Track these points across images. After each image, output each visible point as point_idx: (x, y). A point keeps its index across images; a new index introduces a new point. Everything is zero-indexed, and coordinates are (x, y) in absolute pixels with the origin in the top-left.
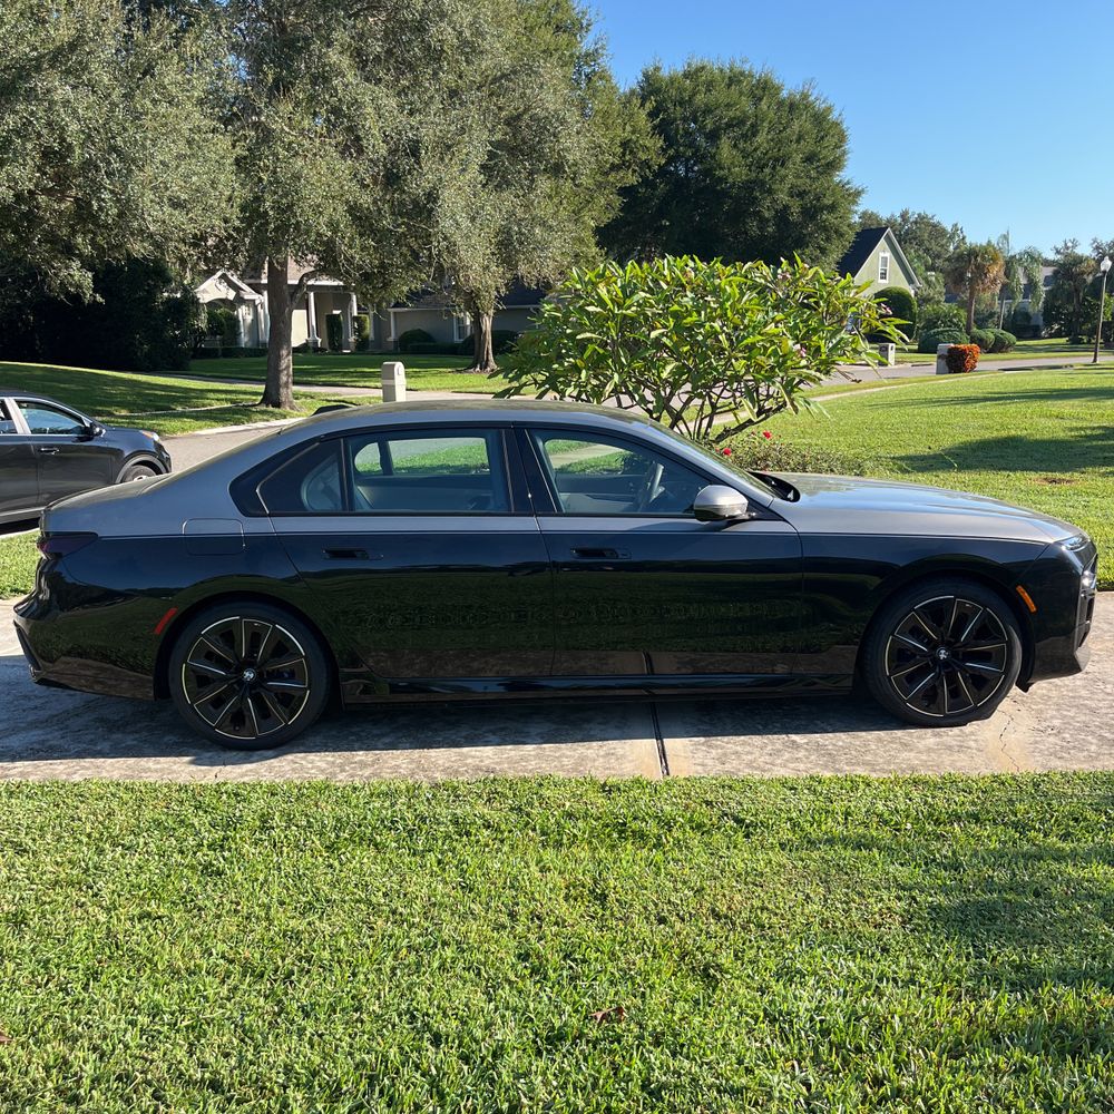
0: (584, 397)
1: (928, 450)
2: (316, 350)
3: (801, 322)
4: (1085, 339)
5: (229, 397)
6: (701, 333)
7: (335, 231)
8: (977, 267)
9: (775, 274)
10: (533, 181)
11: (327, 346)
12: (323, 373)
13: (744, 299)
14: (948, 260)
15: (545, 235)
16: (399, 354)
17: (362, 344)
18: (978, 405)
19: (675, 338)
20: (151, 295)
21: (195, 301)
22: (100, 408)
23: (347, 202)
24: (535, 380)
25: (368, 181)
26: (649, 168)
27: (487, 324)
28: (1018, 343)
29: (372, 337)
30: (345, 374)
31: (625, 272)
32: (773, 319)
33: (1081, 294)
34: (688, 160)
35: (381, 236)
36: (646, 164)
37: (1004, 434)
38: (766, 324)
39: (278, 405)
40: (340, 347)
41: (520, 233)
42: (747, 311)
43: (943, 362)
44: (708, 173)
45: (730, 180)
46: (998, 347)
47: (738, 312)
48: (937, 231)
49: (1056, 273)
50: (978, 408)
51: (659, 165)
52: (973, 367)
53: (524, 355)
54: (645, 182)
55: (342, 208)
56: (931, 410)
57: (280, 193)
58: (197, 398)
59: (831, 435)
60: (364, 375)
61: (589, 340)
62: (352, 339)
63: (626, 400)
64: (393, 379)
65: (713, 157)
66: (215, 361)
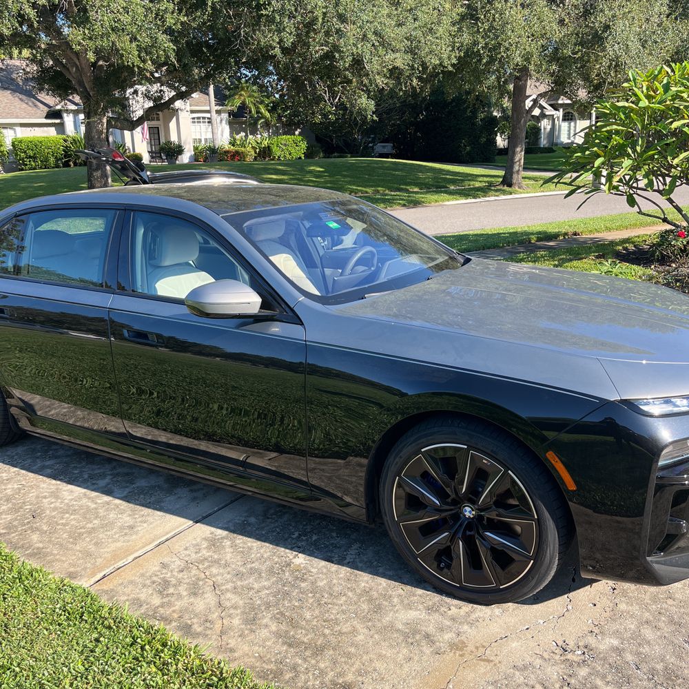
39: (510, 185)
58: (470, 180)
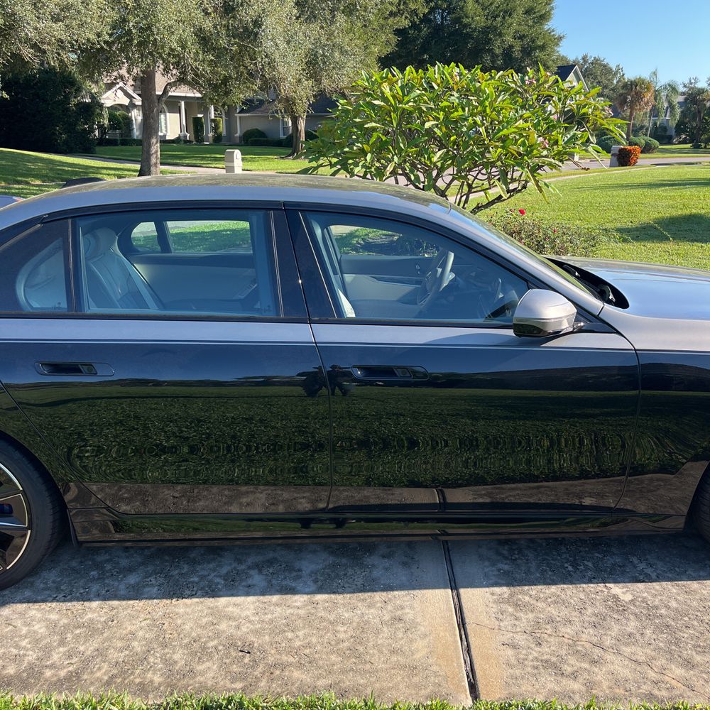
0: (369, 176)
1: (630, 224)
2: (186, 142)
3: (543, 120)
4: (703, 145)
5: (117, 172)
6: (465, 125)
7: (183, 47)
8: (636, 93)
9: (523, 81)
10: (334, 17)
11: (193, 139)
12: (188, 158)
13: (499, 100)
14: (613, 90)
15: (342, 57)
16: (242, 145)
17: (218, 139)
18: (660, 189)
19: (444, 129)
20: (67, 98)
21: (101, 106)
22: (21, 179)
23: (194, 26)
24: (330, 162)
25: (210, 10)
26: (417, 15)
27: (302, 125)
28: (660, 147)
29: (224, 133)
30: (203, 159)
31: (404, 76)
32: (521, 116)
33: (702, 115)
34: (443, 11)
35: (220, 53)
36: (414, 12)
37: (687, 212)
38: (516, 121)
40: (202, 140)
41: (324, 55)
42: (502, 109)
43: (615, 159)
44: (457, 20)
45: (473, 26)
46: (647, 149)
47: (494, 110)
48: (606, 70)
49: (686, 99)
50: (660, 192)
51: (424, 14)
52: (636, 162)
53: (322, 141)
54: (414, 26)
55: (190, 30)
56: (624, 192)
57: (141, 16)
58: (94, 173)
59: (554, 210)
60: (216, 159)
61: (374, 129)
62: (211, 135)
63: (402, 180)
64: (233, 162)
65: (461, 9)
66: (116, 148)
